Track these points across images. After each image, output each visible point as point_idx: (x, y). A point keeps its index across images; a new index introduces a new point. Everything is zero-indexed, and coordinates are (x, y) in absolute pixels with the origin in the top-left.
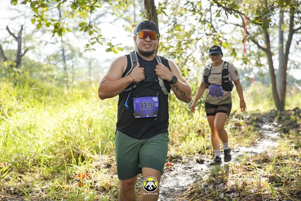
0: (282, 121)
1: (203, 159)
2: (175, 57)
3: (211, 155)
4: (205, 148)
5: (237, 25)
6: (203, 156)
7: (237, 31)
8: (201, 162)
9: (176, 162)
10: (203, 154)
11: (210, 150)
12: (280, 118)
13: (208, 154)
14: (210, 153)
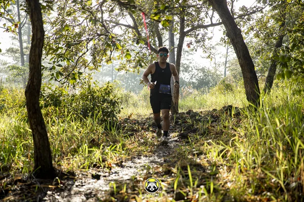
0: (178, 125)
1: (99, 174)
2: (64, 59)
3: (108, 168)
4: (101, 160)
5: (129, 26)
6: (99, 170)
7: (129, 33)
8: (97, 177)
9: (68, 179)
10: (98, 167)
11: (106, 162)
12: (177, 123)
13: (104, 167)
14: (107, 166)
